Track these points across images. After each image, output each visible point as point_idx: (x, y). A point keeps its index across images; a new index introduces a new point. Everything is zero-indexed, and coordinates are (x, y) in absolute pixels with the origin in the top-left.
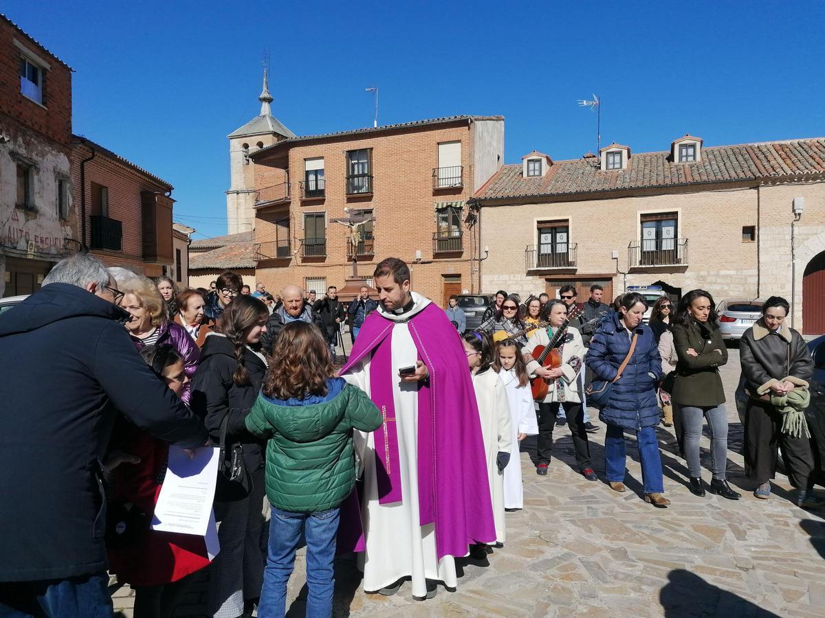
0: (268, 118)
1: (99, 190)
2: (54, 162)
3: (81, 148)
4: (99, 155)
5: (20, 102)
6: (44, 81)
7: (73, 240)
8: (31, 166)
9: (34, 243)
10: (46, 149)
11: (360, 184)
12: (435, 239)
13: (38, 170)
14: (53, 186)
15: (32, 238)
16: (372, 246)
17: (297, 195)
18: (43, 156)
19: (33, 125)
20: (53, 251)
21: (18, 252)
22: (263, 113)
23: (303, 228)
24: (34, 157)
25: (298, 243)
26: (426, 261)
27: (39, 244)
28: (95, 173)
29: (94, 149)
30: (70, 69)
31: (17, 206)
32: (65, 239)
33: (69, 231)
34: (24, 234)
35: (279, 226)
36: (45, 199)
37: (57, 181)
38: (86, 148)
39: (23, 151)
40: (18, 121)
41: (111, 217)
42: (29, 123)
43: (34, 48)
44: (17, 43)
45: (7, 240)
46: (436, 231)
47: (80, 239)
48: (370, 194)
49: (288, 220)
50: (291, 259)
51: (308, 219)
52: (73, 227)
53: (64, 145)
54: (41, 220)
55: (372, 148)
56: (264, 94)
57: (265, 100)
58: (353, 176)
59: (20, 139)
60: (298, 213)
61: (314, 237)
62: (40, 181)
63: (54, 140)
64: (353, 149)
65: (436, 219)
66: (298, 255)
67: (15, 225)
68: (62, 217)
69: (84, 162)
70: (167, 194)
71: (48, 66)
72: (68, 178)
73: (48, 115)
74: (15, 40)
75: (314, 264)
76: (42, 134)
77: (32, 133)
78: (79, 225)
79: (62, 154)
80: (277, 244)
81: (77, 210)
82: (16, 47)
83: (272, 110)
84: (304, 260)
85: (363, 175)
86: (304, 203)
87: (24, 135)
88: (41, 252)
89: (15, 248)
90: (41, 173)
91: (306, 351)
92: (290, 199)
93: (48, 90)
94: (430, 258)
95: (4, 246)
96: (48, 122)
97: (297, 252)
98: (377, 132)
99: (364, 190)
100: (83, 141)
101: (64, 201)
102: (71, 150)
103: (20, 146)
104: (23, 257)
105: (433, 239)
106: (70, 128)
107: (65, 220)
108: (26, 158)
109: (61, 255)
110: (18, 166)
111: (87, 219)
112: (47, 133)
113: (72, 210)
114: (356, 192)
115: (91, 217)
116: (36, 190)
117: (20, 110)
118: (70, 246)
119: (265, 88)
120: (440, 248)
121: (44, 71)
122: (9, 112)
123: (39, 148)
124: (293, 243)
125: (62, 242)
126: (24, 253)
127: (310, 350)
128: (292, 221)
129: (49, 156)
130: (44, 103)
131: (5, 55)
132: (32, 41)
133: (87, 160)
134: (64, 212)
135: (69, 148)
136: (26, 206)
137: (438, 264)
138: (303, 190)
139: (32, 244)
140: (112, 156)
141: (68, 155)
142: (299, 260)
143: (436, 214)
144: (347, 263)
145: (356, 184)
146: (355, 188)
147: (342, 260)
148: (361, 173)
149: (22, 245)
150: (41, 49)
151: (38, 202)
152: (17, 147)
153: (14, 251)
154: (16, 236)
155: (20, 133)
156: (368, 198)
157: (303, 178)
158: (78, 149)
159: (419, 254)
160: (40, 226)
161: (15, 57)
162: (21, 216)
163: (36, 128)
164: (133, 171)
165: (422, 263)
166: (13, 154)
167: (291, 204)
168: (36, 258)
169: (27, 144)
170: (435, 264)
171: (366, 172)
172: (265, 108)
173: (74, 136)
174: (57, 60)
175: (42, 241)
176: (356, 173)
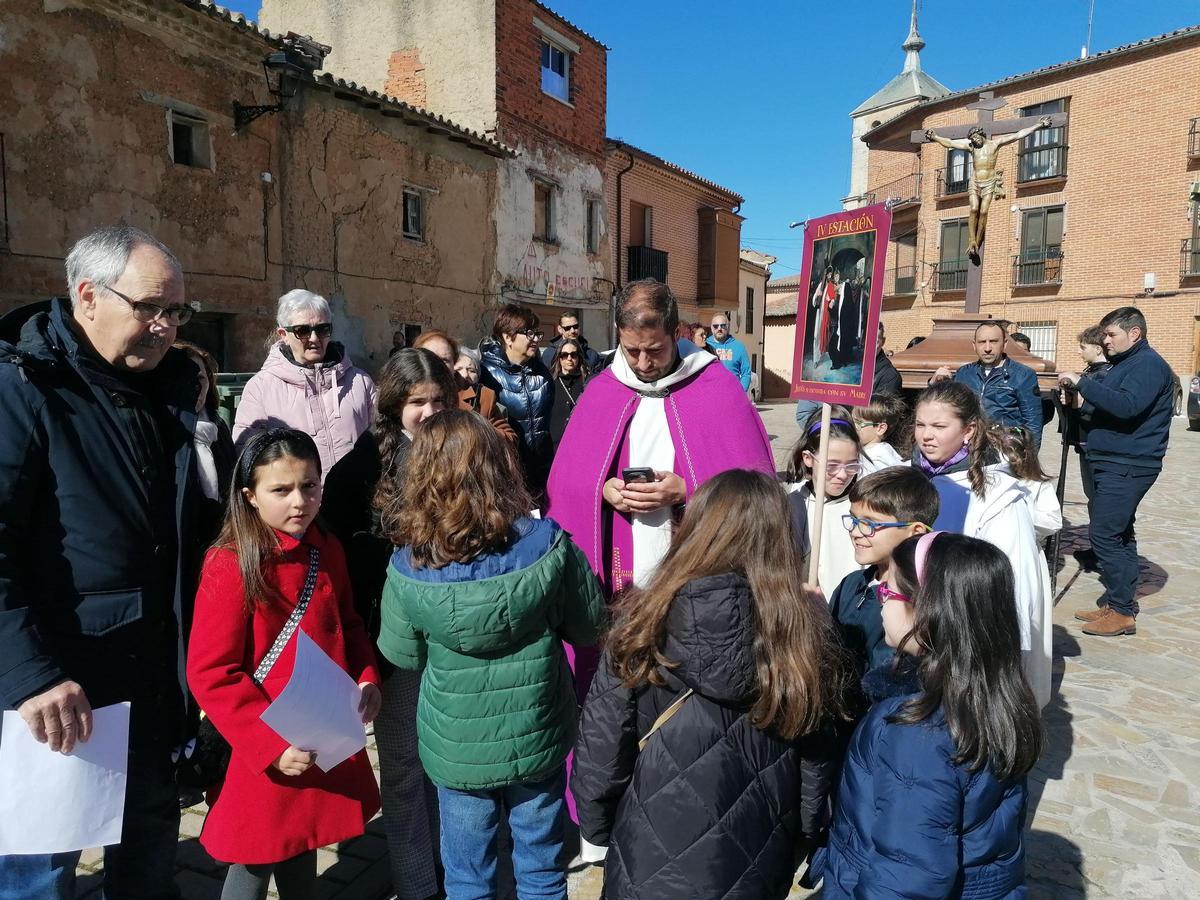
0: (914, 77)
1: (641, 211)
2: (582, 177)
3: (616, 155)
4: (640, 162)
5: (540, 102)
6: (571, 70)
7: (604, 280)
8: (553, 186)
9: (554, 285)
10: (572, 161)
11: (1042, 164)
12: (1186, 251)
13: (561, 190)
14: (581, 210)
15: (552, 277)
16: (1058, 270)
17: (930, 192)
18: (568, 171)
19: (556, 131)
20: (579, 295)
21: (535, 297)
22: (907, 69)
23: (938, 245)
24: (557, 173)
25: (929, 271)
26: (1164, 291)
27: (562, 286)
28: (637, 188)
29: (633, 154)
30: (605, 48)
31: (535, 239)
32: (595, 278)
33: (599, 269)
34: (542, 274)
35: (900, 245)
36: (570, 226)
37: (586, 203)
38: (623, 155)
39: (542, 167)
40: (538, 129)
41: (656, 246)
42: (551, 129)
43: (559, 26)
44: (538, 23)
45: (522, 282)
46: (1189, 234)
47: (613, 278)
48: (1060, 179)
49: (915, 234)
50: (915, 296)
51: (948, 230)
52: (605, 263)
53: (595, 154)
54: (564, 255)
55: (1070, 97)
56: (912, 39)
57: (911, 47)
58: (1032, 150)
59: (540, 152)
60: (931, 221)
61: (955, 258)
62: (563, 204)
63: (583, 149)
64: (1034, 103)
65: (1190, 214)
66: (927, 290)
67: (532, 263)
68: (591, 250)
69: (621, 173)
70: (735, 209)
71: (575, 48)
72: (600, 197)
73: (575, 115)
74: (535, 19)
75: (953, 302)
76: (567, 142)
77: (555, 141)
78: (613, 258)
79: (593, 166)
80: (897, 273)
81: (612, 240)
82: (537, 29)
83: (922, 62)
84: (937, 297)
85: (1051, 146)
86: (942, 205)
87: (545, 143)
88: (563, 297)
89: (531, 292)
90: (565, 194)
91: (471, 461)
92: (919, 200)
93: (576, 80)
94: (1175, 286)
95: (518, 290)
96: (575, 125)
97: (924, 285)
98: (1082, 66)
99: (1050, 172)
100: (619, 145)
101: (594, 226)
102: (605, 159)
103: (539, 161)
104: (542, 303)
105: (1182, 251)
106: (604, 130)
107: (595, 254)
108: (546, 175)
109: (589, 299)
110: (538, 188)
111: (624, 250)
112: (573, 140)
113: (604, 241)
114: (1034, 177)
115: (629, 248)
116: (559, 217)
117: (540, 113)
118: (600, 288)
119: (912, 29)
120: (1195, 268)
121: (572, 54)
122: (527, 117)
123: (564, 161)
124: (920, 270)
125: (591, 283)
126: (543, 297)
127: (479, 459)
128: (920, 236)
129: (576, 172)
130: (571, 100)
131: (522, 42)
132: (555, 16)
133: (625, 171)
134: (594, 243)
135: (601, 157)
136: (547, 239)
137: (1189, 297)
138: (943, 183)
139: (551, 287)
140: (657, 162)
141: (600, 166)
142: (929, 297)
143: (1191, 204)
144: (1009, 299)
145: (1036, 163)
146: (1032, 170)
147: (1002, 294)
148: (1046, 143)
149: (540, 288)
150: (567, 25)
151: (560, 231)
152: (536, 162)
153: (530, 295)
154: (532, 277)
155: (539, 143)
156: (1057, 184)
157: (942, 162)
158: (615, 159)
159: (1149, 280)
160: (561, 262)
161: (534, 42)
162: (539, 250)
163: (560, 134)
164: (687, 181)
165: (1156, 296)
166: (530, 172)
167: (922, 208)
168: (557, 304)
169: (548, 157)
170: (1184, 296)
171: (1056, 140)
172: (912, 60)
173: (609, 141)
174: (587, 37)
175: (565, 283)
176: (1037, 144)
